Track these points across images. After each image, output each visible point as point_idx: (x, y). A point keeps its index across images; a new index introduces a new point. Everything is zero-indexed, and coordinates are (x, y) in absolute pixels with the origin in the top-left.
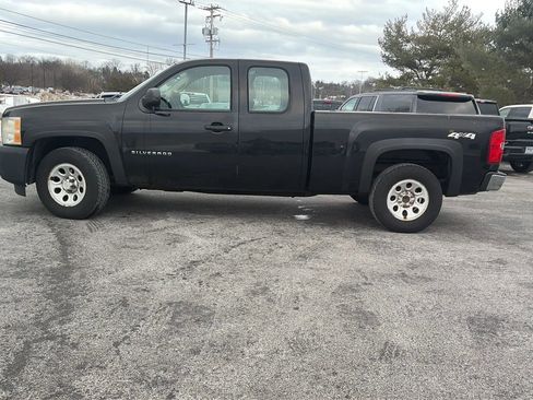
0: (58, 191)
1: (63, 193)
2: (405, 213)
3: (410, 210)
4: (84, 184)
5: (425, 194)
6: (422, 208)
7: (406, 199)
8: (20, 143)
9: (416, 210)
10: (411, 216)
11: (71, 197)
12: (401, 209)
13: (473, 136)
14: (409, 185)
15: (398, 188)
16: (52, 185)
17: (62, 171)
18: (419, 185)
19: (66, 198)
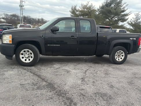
0: (23, 58)
1: (25, 58)
2: (119, 59)
3: (120, 58)
4: (33, 55)
5: (123, 54)
6: (123, 58)
7: (119, 56)
8: (11, 43)
9: (121, 58)
10: (120, 60)
11: (27, 59)
12: (118, 58)
13: (135, 39)
14: (120, 52)
15: (117, 53)
16: (21, 56)
17: (25, 51)
18: (122, 52)
19: (26, 60)
